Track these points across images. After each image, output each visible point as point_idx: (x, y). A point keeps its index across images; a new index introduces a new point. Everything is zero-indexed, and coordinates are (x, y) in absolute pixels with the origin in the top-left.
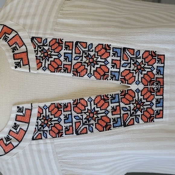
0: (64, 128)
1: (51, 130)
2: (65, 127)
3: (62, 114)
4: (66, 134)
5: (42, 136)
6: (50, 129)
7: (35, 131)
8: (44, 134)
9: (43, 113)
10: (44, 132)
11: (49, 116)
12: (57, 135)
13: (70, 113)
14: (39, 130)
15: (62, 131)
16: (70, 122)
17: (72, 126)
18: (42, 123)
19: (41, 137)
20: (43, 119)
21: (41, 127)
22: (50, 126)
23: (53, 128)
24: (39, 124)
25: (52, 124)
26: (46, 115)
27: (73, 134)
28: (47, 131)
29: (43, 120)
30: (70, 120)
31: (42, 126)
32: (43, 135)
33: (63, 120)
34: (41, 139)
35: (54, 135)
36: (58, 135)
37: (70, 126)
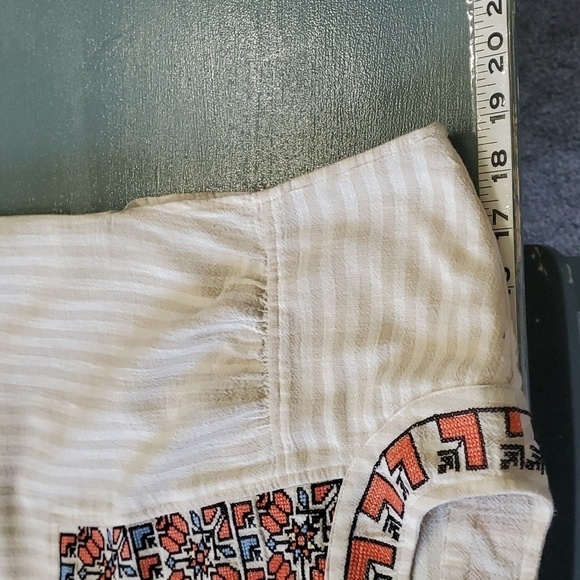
1: (288, 515)
4: (249, 503)
5: (310, 496)
9: (311, 569)
10: (304, 507)
11: (295, 560)
12: (272, 500)
14: (322, 513)
15: (262, 511)
17: (237, 529)
18: (312, 537)
20: (311, 551)
21: (315, 526)
22: (290, 527)
27: (233, 505)
28: (298, 512)
32: (307, 498)
35: (280, 499)
36: (269, 499)
37: (241, 528)
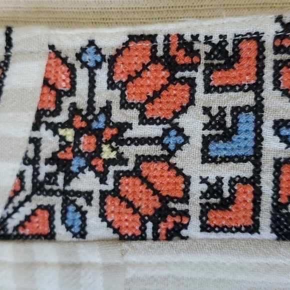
0: (197, 188)
2: (204, 181)
3: (192, 101)
6: (110, 185)
7: (16, 193)
8: (70, 215)
13: (248, 99)
16: (241, 159)
19: (46, 230)
23: (129, 186)
24: (46, 153)
25: (121, 160)
26: (91, 102)
29: (69, 134)
30: (243, 142)
31: (63, 165)
33: (196, 142)
34: (50, 236)
